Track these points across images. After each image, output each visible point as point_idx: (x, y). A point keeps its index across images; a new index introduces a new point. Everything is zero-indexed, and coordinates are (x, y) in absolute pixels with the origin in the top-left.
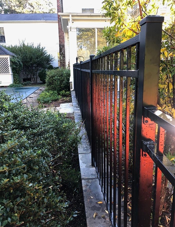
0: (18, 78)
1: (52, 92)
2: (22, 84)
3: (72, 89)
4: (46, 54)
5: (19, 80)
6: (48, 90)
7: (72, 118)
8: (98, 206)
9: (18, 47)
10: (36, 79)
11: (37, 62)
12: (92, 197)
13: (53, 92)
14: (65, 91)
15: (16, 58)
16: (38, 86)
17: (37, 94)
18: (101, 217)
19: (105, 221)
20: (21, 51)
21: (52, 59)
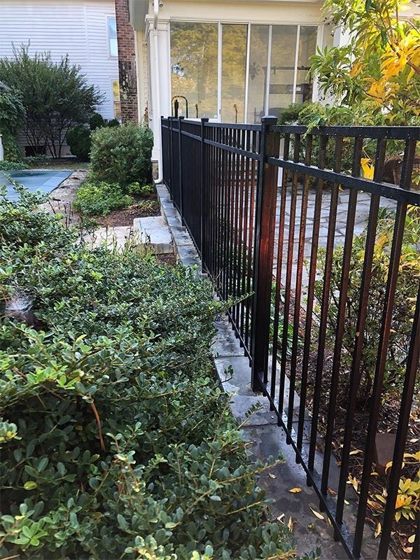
0: (15, 146)
1: (107, 187)
2: (26, 162)
3: (158, 178)
4: (84, 85)
5: (17, 151)
6: (96, 181)
7: (169, 256)
8: (292, 499)
9: (12, 63)
10: (57, 148)
11: (62, 105)
12: (273, 476)
13: (111, 187)
14: (141, 185)
15: (6, 92)
16: (67, 168)
17: (69, 191)
18: (308, 530)
19: (318, 539)
20: (18, 74)
21: (98, 97)
